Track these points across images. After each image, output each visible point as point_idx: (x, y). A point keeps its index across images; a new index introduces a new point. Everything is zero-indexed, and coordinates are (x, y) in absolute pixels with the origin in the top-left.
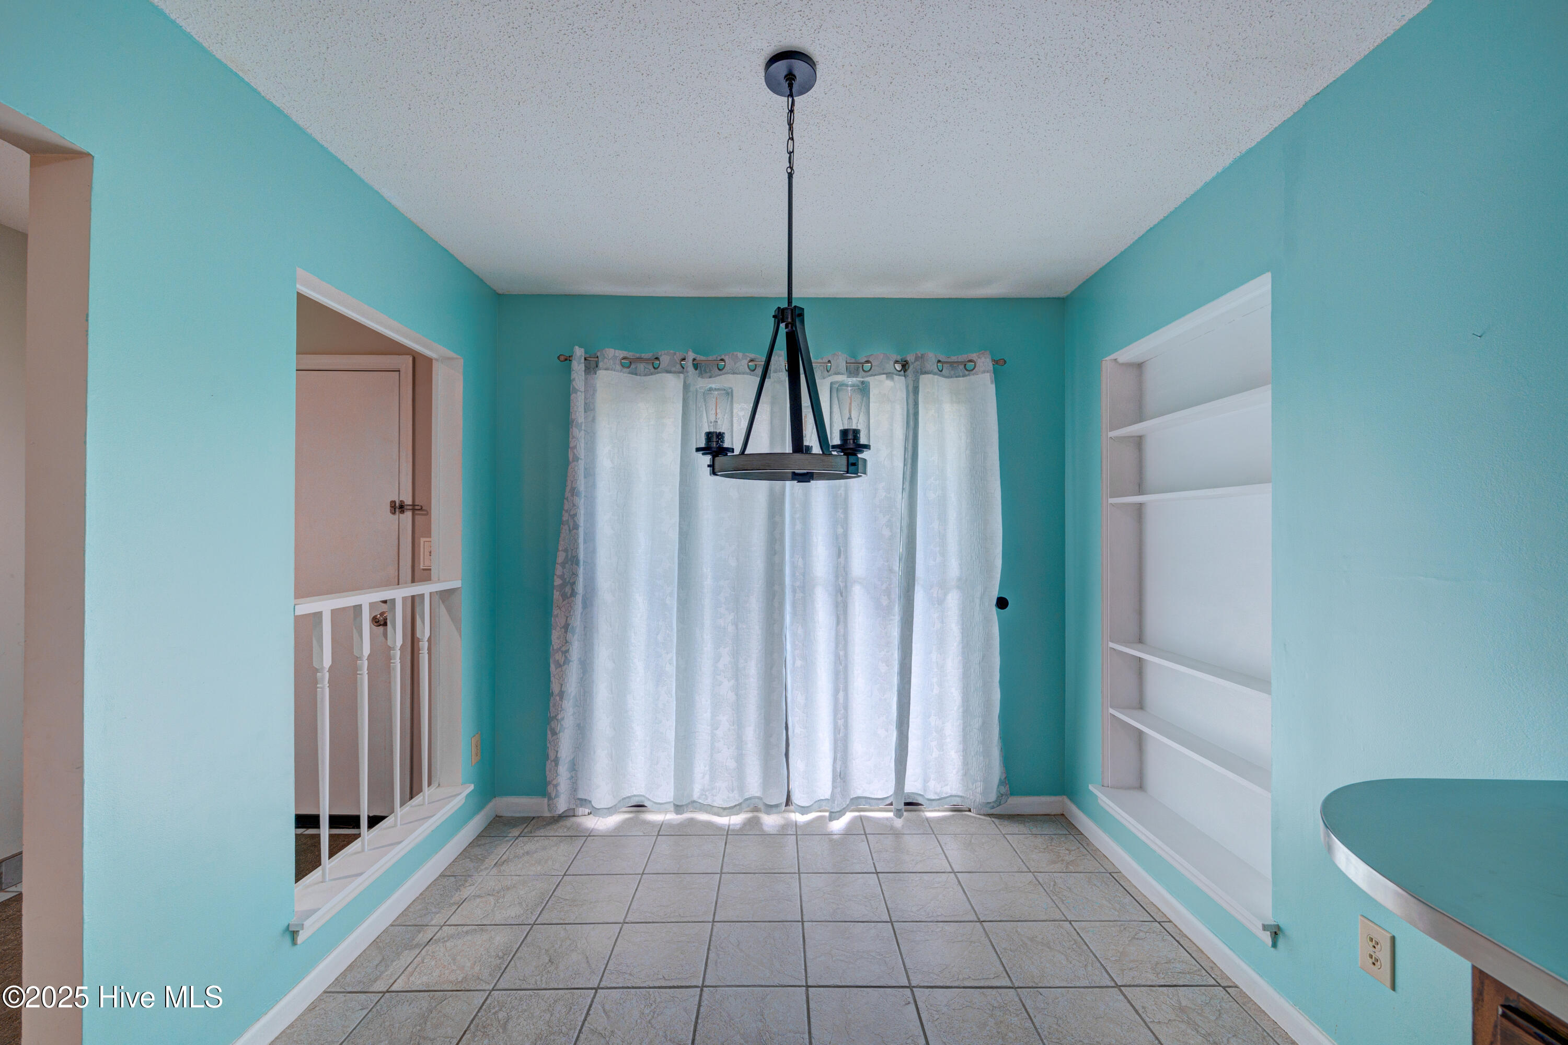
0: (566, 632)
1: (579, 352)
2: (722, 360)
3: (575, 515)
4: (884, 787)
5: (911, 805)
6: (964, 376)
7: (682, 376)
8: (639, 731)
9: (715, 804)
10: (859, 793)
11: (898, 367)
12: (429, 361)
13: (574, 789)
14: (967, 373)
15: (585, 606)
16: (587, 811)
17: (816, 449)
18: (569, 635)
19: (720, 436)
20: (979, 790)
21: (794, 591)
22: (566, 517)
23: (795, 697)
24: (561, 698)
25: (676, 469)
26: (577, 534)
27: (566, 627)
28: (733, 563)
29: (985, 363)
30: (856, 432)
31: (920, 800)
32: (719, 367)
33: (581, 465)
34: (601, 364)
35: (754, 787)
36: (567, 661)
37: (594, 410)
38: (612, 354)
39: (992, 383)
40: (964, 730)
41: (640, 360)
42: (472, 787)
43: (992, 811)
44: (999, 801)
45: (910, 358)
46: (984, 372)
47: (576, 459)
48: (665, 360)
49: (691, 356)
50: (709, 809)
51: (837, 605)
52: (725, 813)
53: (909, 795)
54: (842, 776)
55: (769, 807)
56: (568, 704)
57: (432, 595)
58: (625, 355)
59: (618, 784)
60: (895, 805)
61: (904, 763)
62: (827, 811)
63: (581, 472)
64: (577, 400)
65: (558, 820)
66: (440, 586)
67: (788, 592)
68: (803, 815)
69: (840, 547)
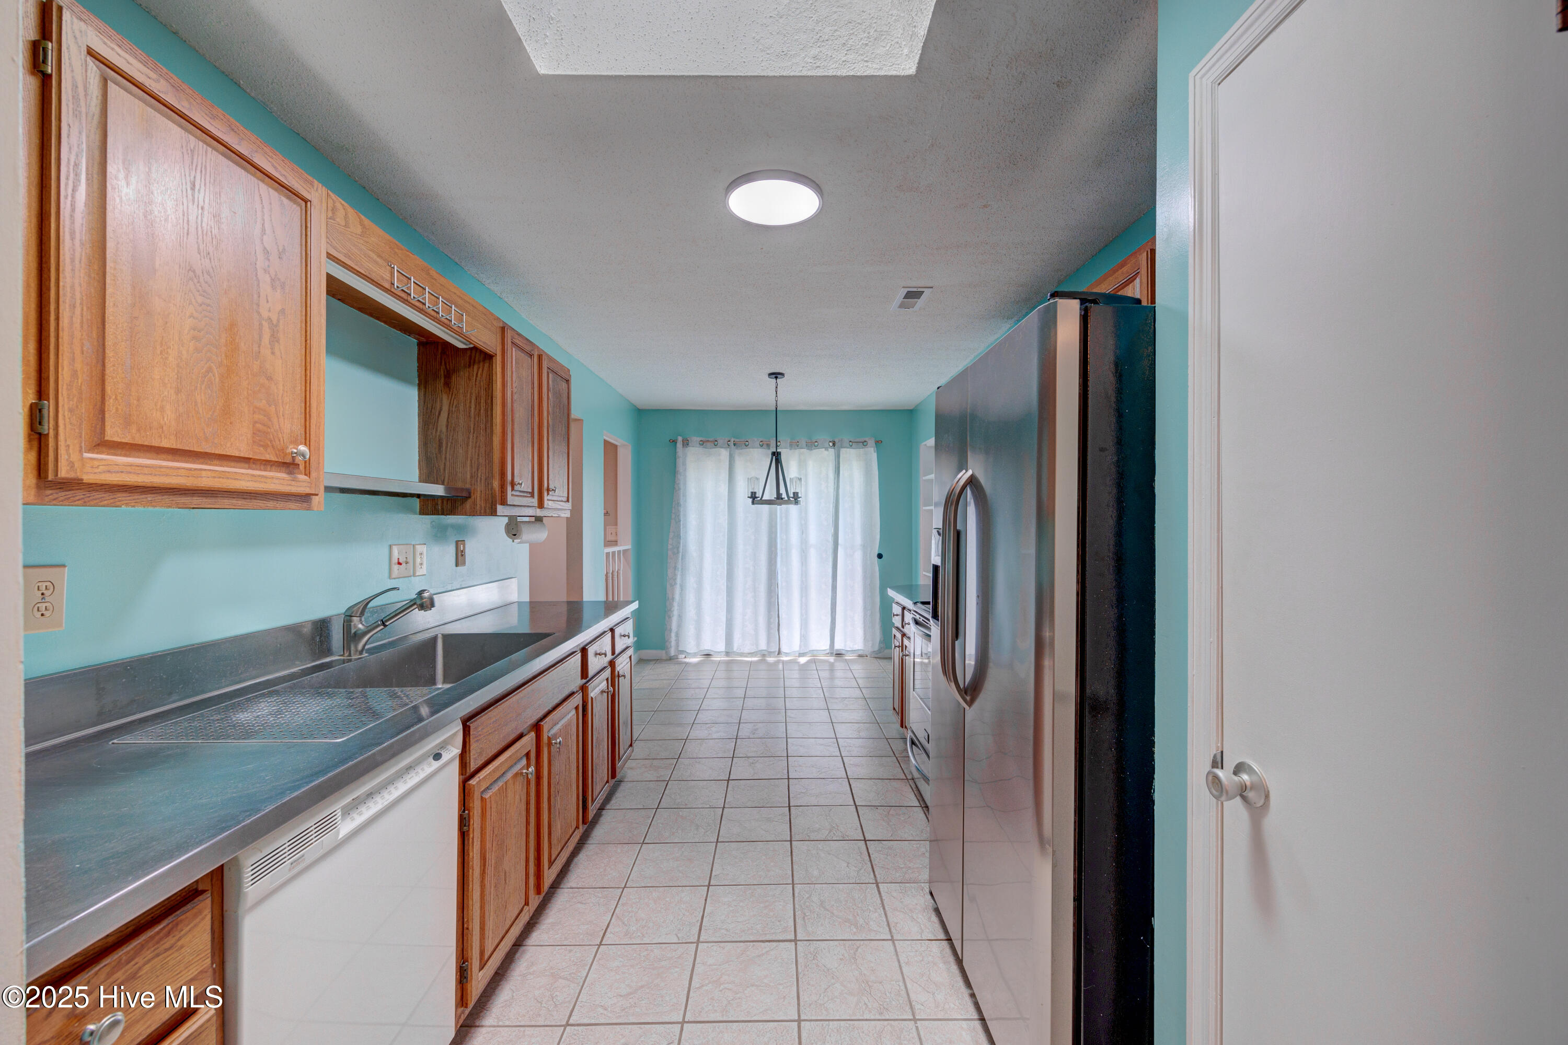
0: (675, 570)
1: (680, 439)
2: (748, 441)
3: (679, 515)
4: (824, 645)
5: (839, 655)
6: (862, 449)
7: (728, 449)
8: (707, 619)
9: (745, 652)
10: (814, 648)
11: (831, 444)
12: (616, 447)
13: (677, 645)
14: (864, 447)
15: (682, 559)
16: (684, 656)
17: (786, 499)
18: (676, 572)
19: (755, 493)
20: (870, 645)
22: (673, 516)
23: (783, 600)
24: (673, 601)
25: (726, 493)
26: (680, 524)
27: (675, 568)
29: (871, 442)
30: (797, 493)
31: (843, 652)
32: (747, 444)
33: (681, 492)
34: (690, 444)
35: (763, 645)
36: (675, 584)
37: (686, 465)
38: (695, 439)
39: (875, 452)
41: (708, 441)
43: (876, 656)
44: (880, 650)
45: (836, 441)
46: (871, 447)
47: (679, 489)
48: (720, 442)
49: (732, 440)
50: (742, 655)
51: (801, 557)
52: (749, 656)
53: (837, 650)
54: (804, 638)
55: (770, 653)
56: (675, 604)
57: (619, 552)
58: (701, 439)
59: (698, 644)
60: (831, 654)
61: (834, 633)
62: (797, 655)
63: (682, 495)
64: (680, 462)
65: (670, 659)
66: (621, 548)
67: (779, 551)
68: (786, 656)
69: (804, 530)
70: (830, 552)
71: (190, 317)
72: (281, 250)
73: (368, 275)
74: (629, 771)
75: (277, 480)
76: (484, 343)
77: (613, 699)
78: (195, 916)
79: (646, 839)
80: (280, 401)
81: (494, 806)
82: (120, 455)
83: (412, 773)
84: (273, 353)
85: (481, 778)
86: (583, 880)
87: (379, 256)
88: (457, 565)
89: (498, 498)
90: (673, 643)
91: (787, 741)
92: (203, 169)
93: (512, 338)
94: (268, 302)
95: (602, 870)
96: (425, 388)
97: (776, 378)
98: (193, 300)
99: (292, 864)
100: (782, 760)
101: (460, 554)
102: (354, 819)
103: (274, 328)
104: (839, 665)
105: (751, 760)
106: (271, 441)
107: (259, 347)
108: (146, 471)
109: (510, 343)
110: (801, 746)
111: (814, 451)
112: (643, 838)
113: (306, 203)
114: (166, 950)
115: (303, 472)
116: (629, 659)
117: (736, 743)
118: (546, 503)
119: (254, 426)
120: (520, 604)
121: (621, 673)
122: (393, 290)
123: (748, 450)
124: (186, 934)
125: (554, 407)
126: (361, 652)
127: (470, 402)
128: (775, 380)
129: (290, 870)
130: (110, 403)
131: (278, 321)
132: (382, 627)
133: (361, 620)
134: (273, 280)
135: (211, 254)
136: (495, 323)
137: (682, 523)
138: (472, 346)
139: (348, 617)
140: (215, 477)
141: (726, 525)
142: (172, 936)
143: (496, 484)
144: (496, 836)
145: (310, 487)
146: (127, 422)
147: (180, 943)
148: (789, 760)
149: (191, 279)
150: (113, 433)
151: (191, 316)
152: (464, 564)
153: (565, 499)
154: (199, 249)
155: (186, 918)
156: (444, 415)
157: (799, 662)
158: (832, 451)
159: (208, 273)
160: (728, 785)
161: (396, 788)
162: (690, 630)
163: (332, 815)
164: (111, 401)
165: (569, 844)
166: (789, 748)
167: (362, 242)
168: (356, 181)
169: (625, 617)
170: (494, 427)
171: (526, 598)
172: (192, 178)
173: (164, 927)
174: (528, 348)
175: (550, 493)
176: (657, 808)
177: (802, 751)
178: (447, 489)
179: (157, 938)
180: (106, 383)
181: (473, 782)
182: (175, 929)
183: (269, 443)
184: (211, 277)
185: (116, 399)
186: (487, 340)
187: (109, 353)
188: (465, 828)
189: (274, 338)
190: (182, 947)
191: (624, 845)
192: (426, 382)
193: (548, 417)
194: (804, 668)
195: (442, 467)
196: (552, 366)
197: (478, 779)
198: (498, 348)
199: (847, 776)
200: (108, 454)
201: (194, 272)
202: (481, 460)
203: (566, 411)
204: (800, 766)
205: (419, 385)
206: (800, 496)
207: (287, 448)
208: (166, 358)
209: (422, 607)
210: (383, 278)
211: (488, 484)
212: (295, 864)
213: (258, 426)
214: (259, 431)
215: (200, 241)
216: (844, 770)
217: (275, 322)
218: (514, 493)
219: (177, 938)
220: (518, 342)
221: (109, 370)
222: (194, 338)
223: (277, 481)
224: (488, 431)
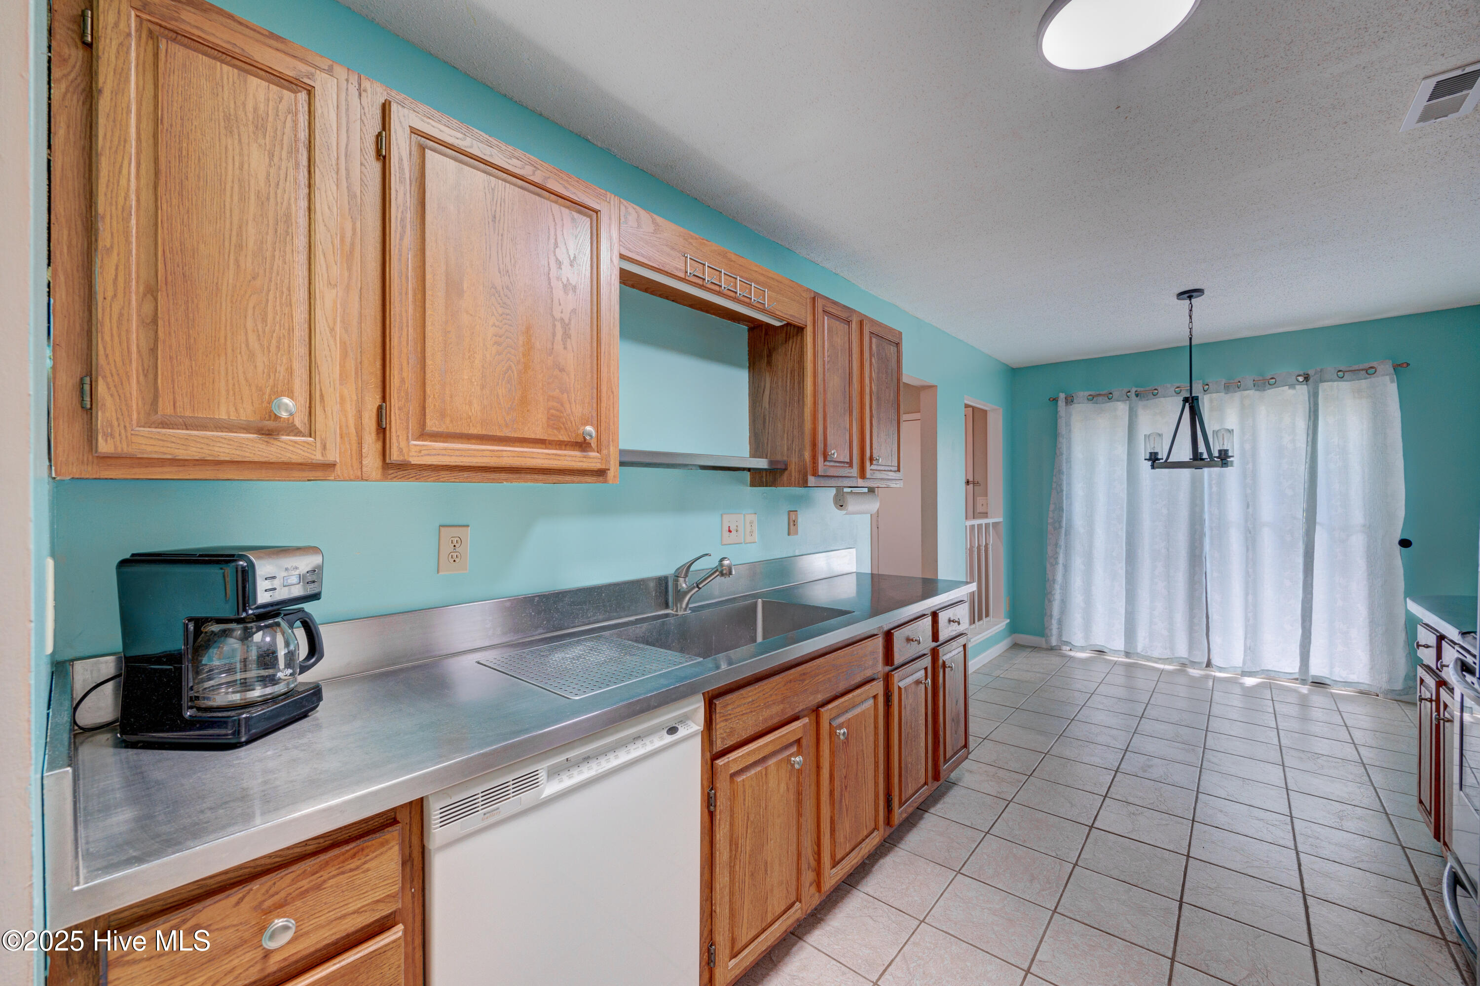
0: (1057, 547)
1: (1062, 396)
2: (1155, 389)
3: (1061, 484)
4: (1292, 666)
5: (1318, 684)
6: (1365, 379)
7: (1128, 402)
9: (1154, 655)
10: (1269, 667)
11: (1301, 379)
12: (985, 412)
13: (1060, 635)
14: (1368, 376)
15: (1066, 535)
16: (1068, 648)
18: (1058, 550)
19: (1156, 454)
20: (1384, 679)
21: (1211, 529)
22: (1054, 485)
23: (1214, 597)
24: (1054, 583)
25: (1125, 457)
26: (1063, 495)
27: (1056, 545)
28: (1165, 511)
29: (1385, 368)
30: (1226, 451)
31: (1328, 682)
32: (1155, 393)
33: (1064, 457)
34: (1075, 401)
35: (1182, 651)
36: (1057, 563)
37: (1070, 425)
38: (1083, 394)
39: (1392, 382)
40: (1370, 635)
41: (1099, 395)
42: (1008, 621)
43: (1395, 698)
44: (1407, 691)
45: (1311, 372)
46: (1383, 375)
47: (1062, 454)
48: (1116, 394)
49: (1134, 390)
50: (1149, 659)
51: (1246, 539)
52: (1160, 662)
53: (1313, 676)
54: (1252, 649)
55: (1193, 664)
56: (1057, 587)
57: (987, 525)
58: (1090, 393)
59: (1087, 637)
60: (1303, 682)
61: (1309, 651)
62: (1240, 673)
63: (1064, 461)
64: (1062, 423)
65: (1052, 649)
66: (990, 521)
67: (1207, 530)
68: (1220, 672)
69: (1250, 503)
70: (1300, 533)
71: (492, 326)
72: (572, 258)
73: (662, 268)
74: (967, 774)
75: (571, 459)
76: (791, 316)
77: (936, 690)
78: (382, 845)
79: (963, 869)
80: (572, 389)
81: (749, 791)
82: (440, 442)
83: (639, 743)
84: (565, 348)
85: (730, 759)
86: (882, 890)
87: (673, 249)
88: (789, 535)
89: (809, 470)
90: (1055, 631)
91: (1197, 797)
92: (503, 204)
93: (824, 306)
94: (560, 304)
95: (904, 887)
96: (753, 369)
97: (1190, 298)
98: (495, 312)
99: (485, 814)
100: (1182, 824)
101: (792, 524)
102: (562, 781)
103: (566, 326)
104: (1318, 699)
105: (1132, 808)
106: (564, 424)
107: (553, 344)
108: (457, 453)
109: (820, 310)
110: (1221, 811)
111: (1270, 391)
112: (961, 865)
113: (597, 213)
114: (351, 870)
115: (596, 449)
116: (961, 649)
117: (1114, 777)
118: (868, 474)
119: (548, 412)
120: (859, 575)
121: (948, 664)
122: (687, 278)
123: (1157, 400)
124: (372, 859)
125: (878, 373)
126: (685, 609)
127: (787, 377)
128: (1188, 301)
129: (483, 820)
130: (429, 401)
131: (570, 320)
132: (697, 589)
133: (685, 581)
134: (565, 286)
135: (510, 271)
136: (804, 294)
137: (1064, 493)
138: (785, 322)
139: (677, 577)
140: (514, 457)
141: (1124, 495)
142: (357, 858)
143: (807, 455)
144: (752, 822)
145: (601, 463)
146: (443, 415)
147: (366, 866)
148: (1194, 826)
149: (494, 295)
150: (432, 425)
151: (494, 325)
152: (796, 533)
153: (896, 469)
154: (499, 269)
155: (373, 845)
156: (767, 392)
157: (1241, 684)
158: (1302, 391)
159: (507, 288)
160: (1089, 834)
161: (616, 757)
162: (1076, 619)
163: (535, 774)
164: (430, 399)
165: (863, 845)
166: (1198, 808)
167: (655, 239)
168: (688, 195)
169: (959, 600)
170: (805, 399)
171: (867, 570)
172: (493, 211)
173: (351, 849)
174: (844, 315)
175: (874, 462)
176: (988, 833)
177: (1221, 820)
178: (771, 462)
179: (342, 858)
180: (427, 386)
181: (720, 762)
182: (360, 853)
183: (562, 426)
184: (510, 291)
185: (434, 398)
186: (796, 312)
187: (429, 362)
188: (712, 808)
189: (566, 335)
190: (368, 870)
191: (937, 866)
192: (754, 364)
193: (871, 383)
194: (1248, 693)
195: (766, 442)
196: (875, 330)
197: (726, 760)
198: (808, 319)
199: (1303, 888)
200: (430, 441)
201: (496, 288)
202: (795, 432)
203: (895, 374)
204: (1213, 842)
205: (749, 367)
206: (1230, 454)
207: (579, 429)
208: (473, 362)
209: (722, 574)
210: (677, 269)
211: (801, 456)
212: (488, 815)
213: (552, 411)
214: (552, 415)
215: (501, 261)
216: (1297, 875)
217: (567, 321)
218: (827, 463)
219: (363, 861)
220: (830, 310)
221: (428, 375)
222: (496, 343)
223: (569, 459)
224: (801, 403)
